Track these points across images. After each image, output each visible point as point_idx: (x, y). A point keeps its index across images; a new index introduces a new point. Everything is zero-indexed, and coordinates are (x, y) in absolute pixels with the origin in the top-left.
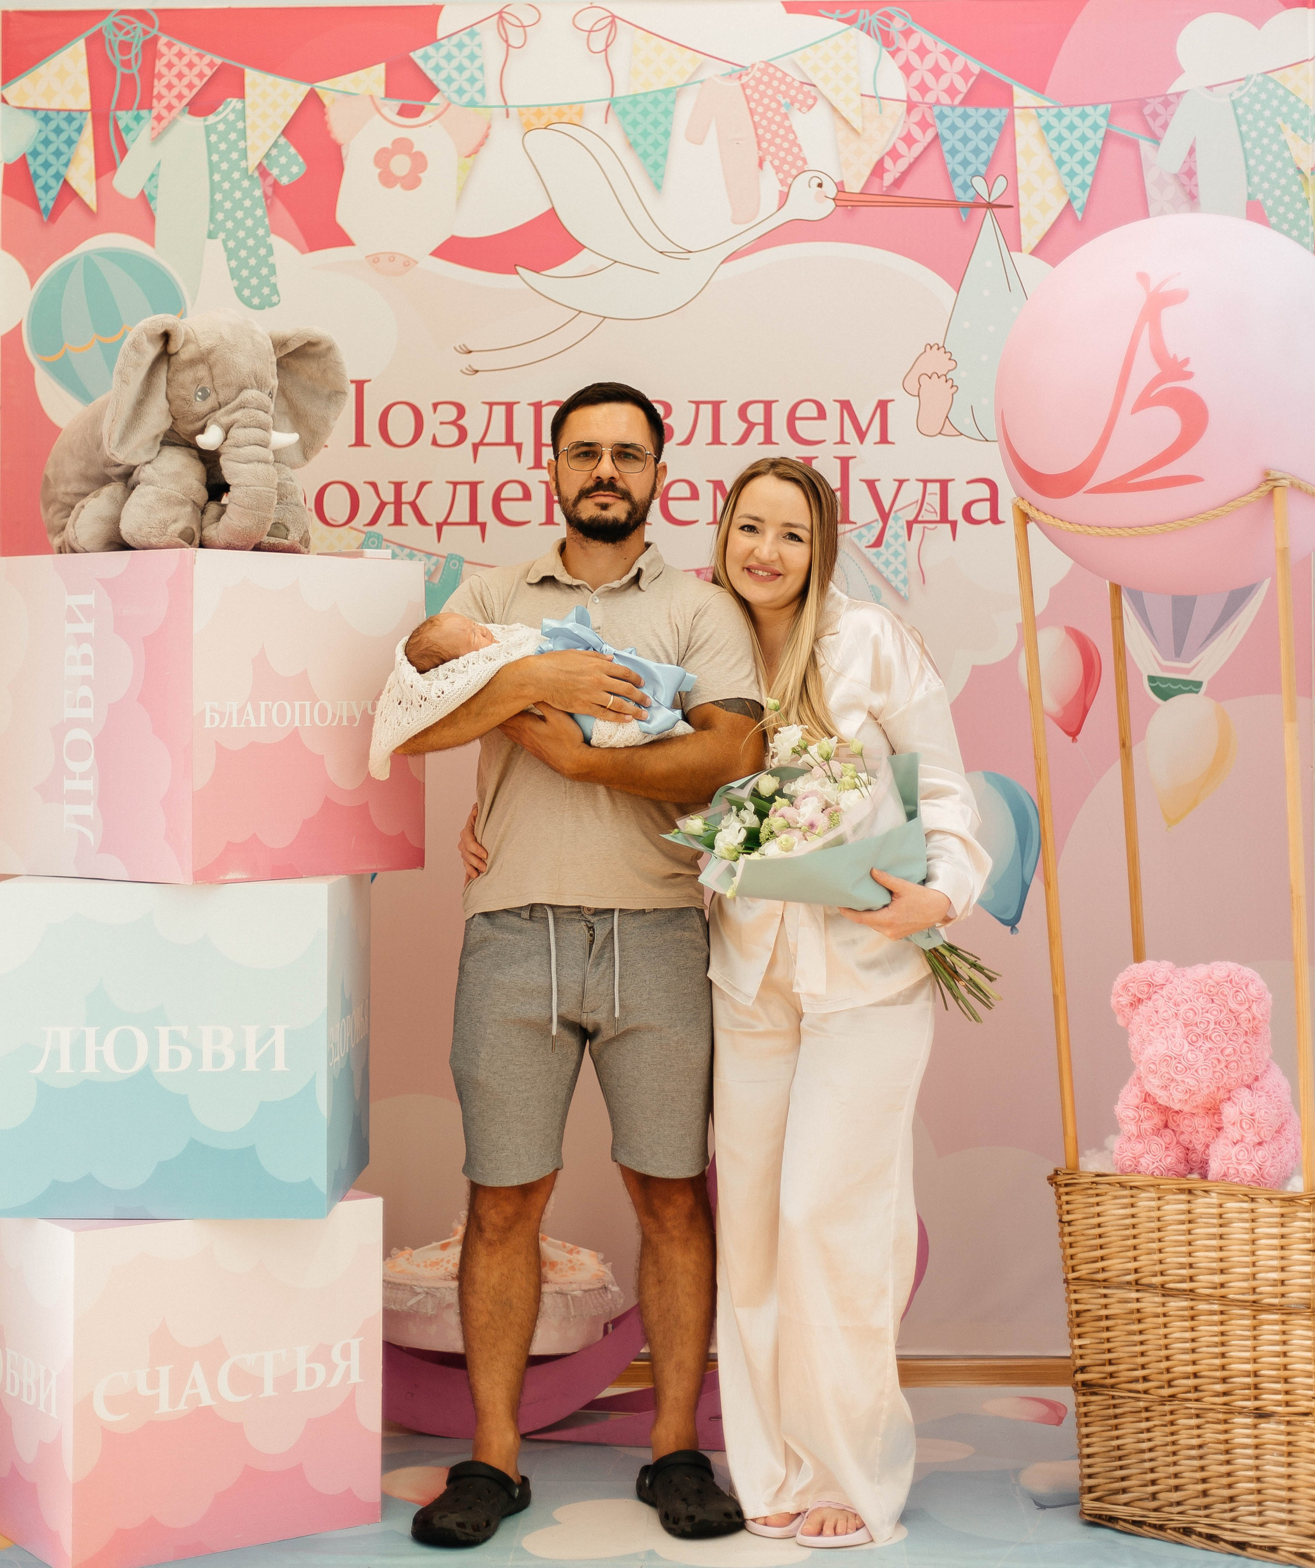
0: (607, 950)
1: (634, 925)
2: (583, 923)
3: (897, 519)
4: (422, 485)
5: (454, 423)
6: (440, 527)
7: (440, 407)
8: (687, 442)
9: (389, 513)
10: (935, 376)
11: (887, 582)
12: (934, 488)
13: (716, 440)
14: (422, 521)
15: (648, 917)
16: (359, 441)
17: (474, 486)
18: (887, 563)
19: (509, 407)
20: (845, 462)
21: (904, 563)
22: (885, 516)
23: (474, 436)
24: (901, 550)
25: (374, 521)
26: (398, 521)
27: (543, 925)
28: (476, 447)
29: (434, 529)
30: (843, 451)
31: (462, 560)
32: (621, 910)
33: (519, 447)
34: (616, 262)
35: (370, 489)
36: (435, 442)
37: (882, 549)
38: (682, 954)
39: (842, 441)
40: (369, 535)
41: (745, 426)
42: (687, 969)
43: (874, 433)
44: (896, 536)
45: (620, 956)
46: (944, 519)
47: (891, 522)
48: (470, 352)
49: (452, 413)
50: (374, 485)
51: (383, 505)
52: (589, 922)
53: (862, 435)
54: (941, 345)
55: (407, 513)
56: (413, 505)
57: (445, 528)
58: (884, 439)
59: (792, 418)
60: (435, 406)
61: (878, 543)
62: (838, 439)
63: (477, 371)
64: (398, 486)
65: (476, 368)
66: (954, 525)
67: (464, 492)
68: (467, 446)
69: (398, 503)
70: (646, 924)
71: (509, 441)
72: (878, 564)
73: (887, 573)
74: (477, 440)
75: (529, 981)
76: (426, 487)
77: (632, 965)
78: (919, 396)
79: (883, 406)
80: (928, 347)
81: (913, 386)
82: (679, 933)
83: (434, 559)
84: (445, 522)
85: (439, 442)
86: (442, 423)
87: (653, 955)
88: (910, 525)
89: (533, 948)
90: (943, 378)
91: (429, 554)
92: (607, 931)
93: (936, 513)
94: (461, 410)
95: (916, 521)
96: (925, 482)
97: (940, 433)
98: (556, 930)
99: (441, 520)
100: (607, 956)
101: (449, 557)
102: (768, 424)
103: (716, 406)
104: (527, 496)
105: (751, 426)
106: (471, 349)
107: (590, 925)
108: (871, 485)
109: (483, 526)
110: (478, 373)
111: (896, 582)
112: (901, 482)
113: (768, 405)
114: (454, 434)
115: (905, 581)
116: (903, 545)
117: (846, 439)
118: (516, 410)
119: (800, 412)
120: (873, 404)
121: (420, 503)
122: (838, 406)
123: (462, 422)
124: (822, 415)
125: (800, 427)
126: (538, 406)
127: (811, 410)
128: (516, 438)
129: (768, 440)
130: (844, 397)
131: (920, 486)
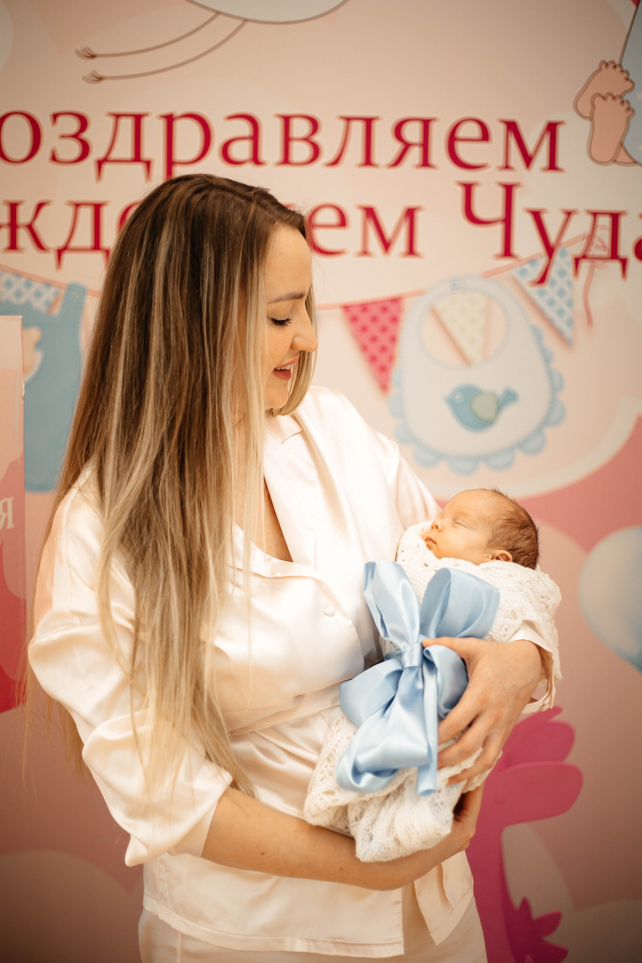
3: (563, 254)
4: (40, 206)
5: (76, 136)
6: (60, 252)
7: (60, 119)
8: (335, 162)
9: (3, 235)
10: (610, 98)
11: (550, 323)
12: (605, 222)
13: (368, 161)
14: (39, 245)
17: (97, 208)
18: (551, 303)
19: (138, 119)
20: (509, 189)
21: (570, 303)
22: (550, 250)
23: (97, 152)
24: (566, 288)
26: (13, 246)
28: (100, 163)
29: (52, 257)
30: (508, 177)
31: (83, 291)
33: (148, 164)
36: (54, 158)
37: (546, 287)
39: (507, 167)
41: (399, 146)
43: (542, 158)
44: (562, 273)
46: (614, 255)
47: (557, 257)
48: (93, 56)
49: (73, 125)
53: (528, 160)
54: (617, 62)
55: (23, 236)
56: (30, 228)
57: (66, 256)
58: (552, 166)
59: (452, 139)
60: (55, 116)
61: (542, 280)
62: (502, 163)
63: (100, 79)
64: (13, 207)
65: (101, 74)
66: (624, 262)
67: (86, 214)
68: (90, 162)
69: (13, 225)
71: (137, 158)
72: (542, 302)
73: (551, 313)
74: (101, 156)
76: (44, 210)
78: (592, 119)
79: (552, 128)
80: (604, 66)
81: (586, 109)
83: (53, 289)
84: (66, 248)
85: (61, 156)
86: (63, 136)
88: (577, 261)
90: (618, 101)
91: (48, 284)
93: (604, 246)
94: (84, 123)
95: (584, 257)
96: (595, 214)
97: (614, 161)
99: (61, 244)
101: (71, 287)
102: (425, 145)
103: (369, 122)
105: (407, 146)
106: (95, 51)
108: (537, 216)
110: (103, 82)
111: (560, 323)
112: (569, 214)
113: (426, 123)
114: (75, 149)
115: (570, 323)
116: (570, 284)
117: (512, 163)
118: (146, 123)
119: (461, 133)
120: (541, 126)
121: (38, 226)
122: (502, 128)
123: (85, 135)
124: (485, 136)
125: (462, 149)
126: (170, 119)
127: (474, 131)
128: (146, 154)
129: (425, 163)
130: (510, 117)
131: (590, 218)
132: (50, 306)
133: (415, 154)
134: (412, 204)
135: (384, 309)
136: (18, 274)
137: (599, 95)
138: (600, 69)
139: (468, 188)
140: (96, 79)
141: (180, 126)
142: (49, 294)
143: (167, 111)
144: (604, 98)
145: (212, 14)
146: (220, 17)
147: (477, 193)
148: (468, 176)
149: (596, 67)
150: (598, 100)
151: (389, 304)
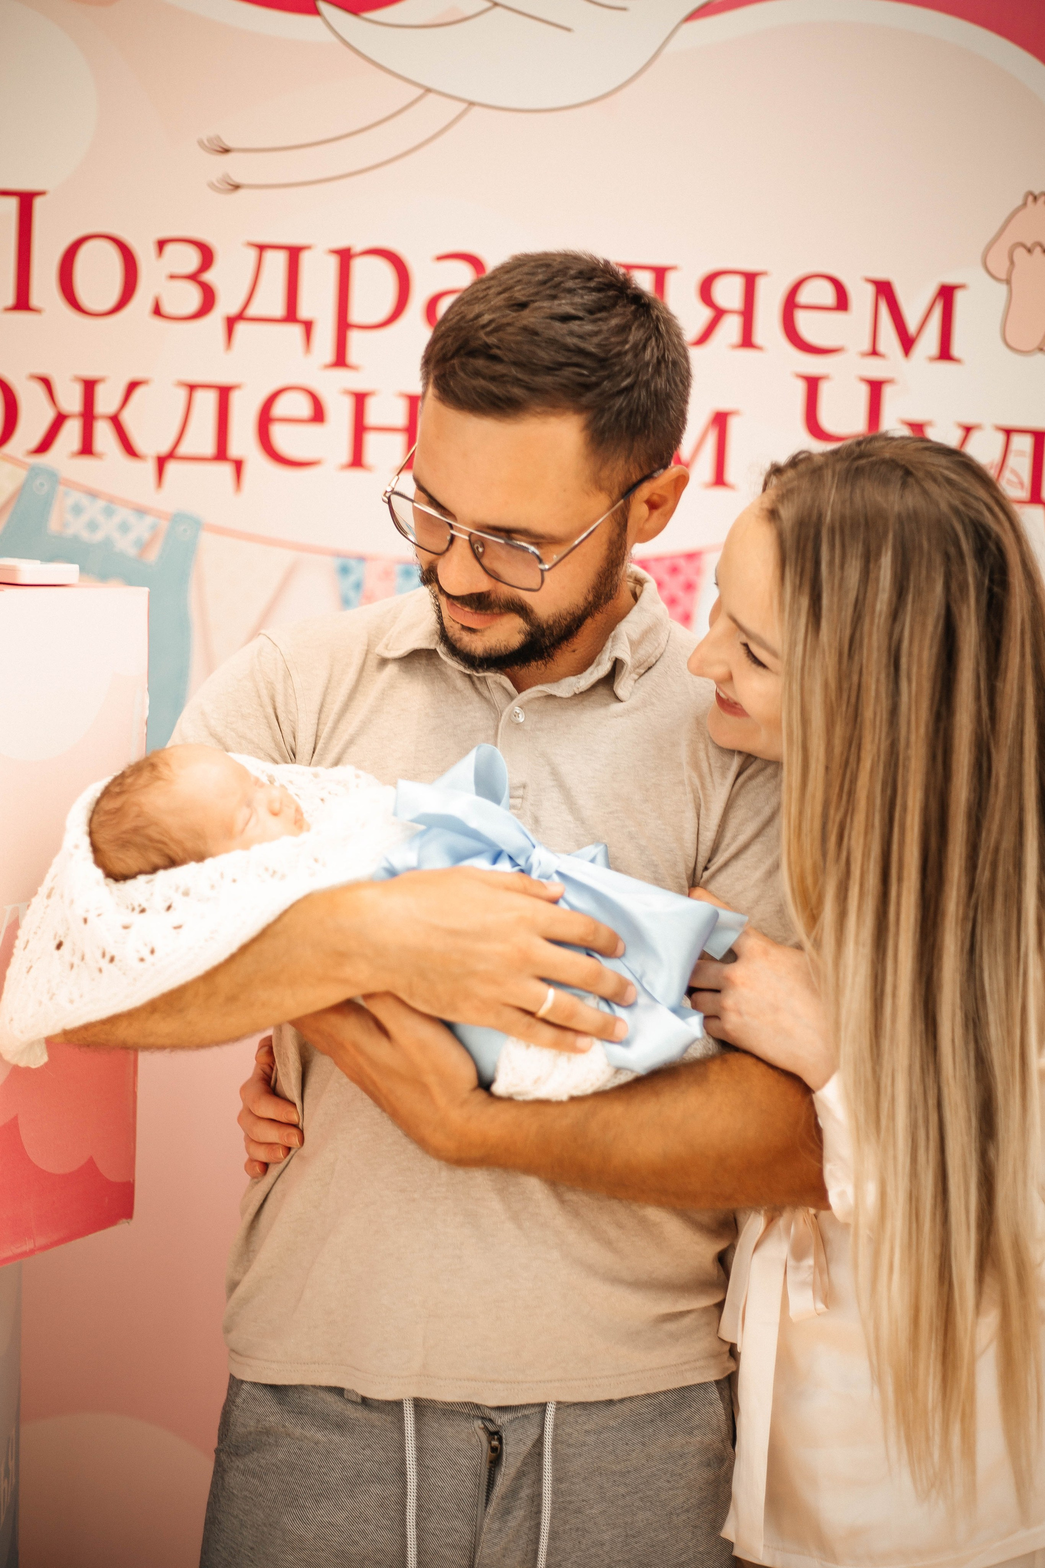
0: (527, 1481)
1: (586, 1427)
2: (479, 1423)
4: (132, 386)
5: (193, 277)
6: (161, 462)
7: (169, 248)
9: (72, 431)
10: (1039, 250)
12: (1024, 444)
14: (129, 449)
15: (615, 1409)
16: (22, 303)
17: (224, 393)
19: (294, 253)
20: (876, 388)
23: (227, 305)
25: (44, 446)
26: (87, 448)
27: (389, 1418)
28: (231, 323)
29: (150, 467)
30: (875, 369)
31: (197, 524)
32: (561, 1406)
33: (308, 326)
34: (496, 4)
35: (39, 390)
36: (157, 311)
38: (683, 1483)
39: (874, 353)
40: (34, 472)
41: (707, 314)
42: (687, 1511)
43: (929, 342)
45: (555, 1492)
46: (1037, 497)
48: (226, 151)
49: (191, 260)
50: (46, 383)
51: (60, 420)
52: (491, 1420)
53: (907, 343)
55: (103, 433)
56: (115, 420)
57: (171, 467)
58: (945, 353)
59: (790, 305)
60: (161, 244)
62: (866, 346)
63: (237, 187)
64: (89, 387)
65: (238, 180)
67: (207, 402)
68: (216, 319)
69: (88, 416)
70: (612, 1423)
71: (291, 315)
74: (234, 310)
75: (357, 1538)
76: (138, 393)
77: (579, 1511)
78: (1008, 282)
79: (946, 294)
80: (1030, 199)
81: (1000, 266)
82: (680, 1440)
83: (149, 520)
84: (171, 455)
85: (166, 308)
86: (172, 277)
87: (622, 1490)
89: (368, 1465)
91: (141, 511)
92: (529, 1443)
93: (1021, 484)
94: (207, 256)
96: (1008, 432)
97: (1041, 350)
98: (418, 1431)
99: (164, 448)
100: (525, 1493)
101: (177, 518)
102: (748, 314)
103: (659, 274)
104: (318, 415)
105: (719, 314)
106: (230, 143)
107: (492, 1428)
109: (238, 465)
110: (241, 193)
112: (968, 430)
113: (750, 279)
114: (192, 298)
117: (881, 347)
118: (306, 260)
119: (804, 297)
120: (931, 290)
121: (128, 418)
122: (870, 290)
123: (208, 277)
124: (842, 302)
125: (804, 322)
126: (345, 257)
127: (826, 294)
128: (304, 311)
129: (747, 341)
130: (881, 275)
131: (1001, 437)
132: (144, 547)
133: (731, 327)
134: (723, 407)
135: (674, 570)
136: (93, 494)
137: (1023, 245)
138: (1025, 204)
139: (813, 384)
140: (230, 187)
141: (360, 267)
142: (142, 528)
143: (341, 243)
144: (1029, 251)
145: (420, 91)
146: (431, 96)
147: (825, 391)
148: (813, 365)
149: (1019, 202)
150: (1020, 253)
151: (682, 563)
